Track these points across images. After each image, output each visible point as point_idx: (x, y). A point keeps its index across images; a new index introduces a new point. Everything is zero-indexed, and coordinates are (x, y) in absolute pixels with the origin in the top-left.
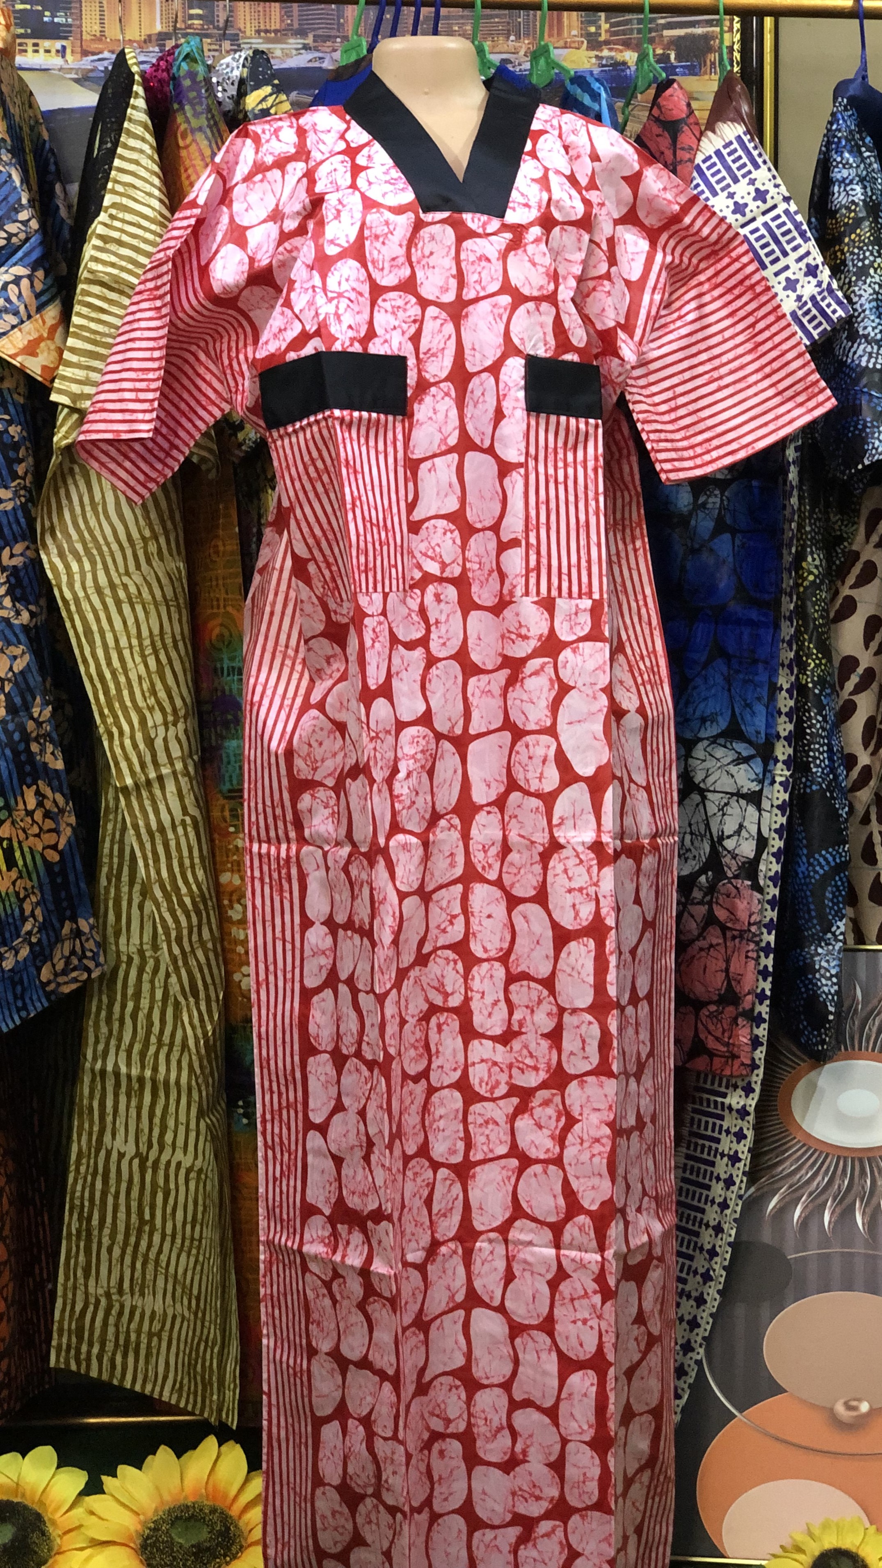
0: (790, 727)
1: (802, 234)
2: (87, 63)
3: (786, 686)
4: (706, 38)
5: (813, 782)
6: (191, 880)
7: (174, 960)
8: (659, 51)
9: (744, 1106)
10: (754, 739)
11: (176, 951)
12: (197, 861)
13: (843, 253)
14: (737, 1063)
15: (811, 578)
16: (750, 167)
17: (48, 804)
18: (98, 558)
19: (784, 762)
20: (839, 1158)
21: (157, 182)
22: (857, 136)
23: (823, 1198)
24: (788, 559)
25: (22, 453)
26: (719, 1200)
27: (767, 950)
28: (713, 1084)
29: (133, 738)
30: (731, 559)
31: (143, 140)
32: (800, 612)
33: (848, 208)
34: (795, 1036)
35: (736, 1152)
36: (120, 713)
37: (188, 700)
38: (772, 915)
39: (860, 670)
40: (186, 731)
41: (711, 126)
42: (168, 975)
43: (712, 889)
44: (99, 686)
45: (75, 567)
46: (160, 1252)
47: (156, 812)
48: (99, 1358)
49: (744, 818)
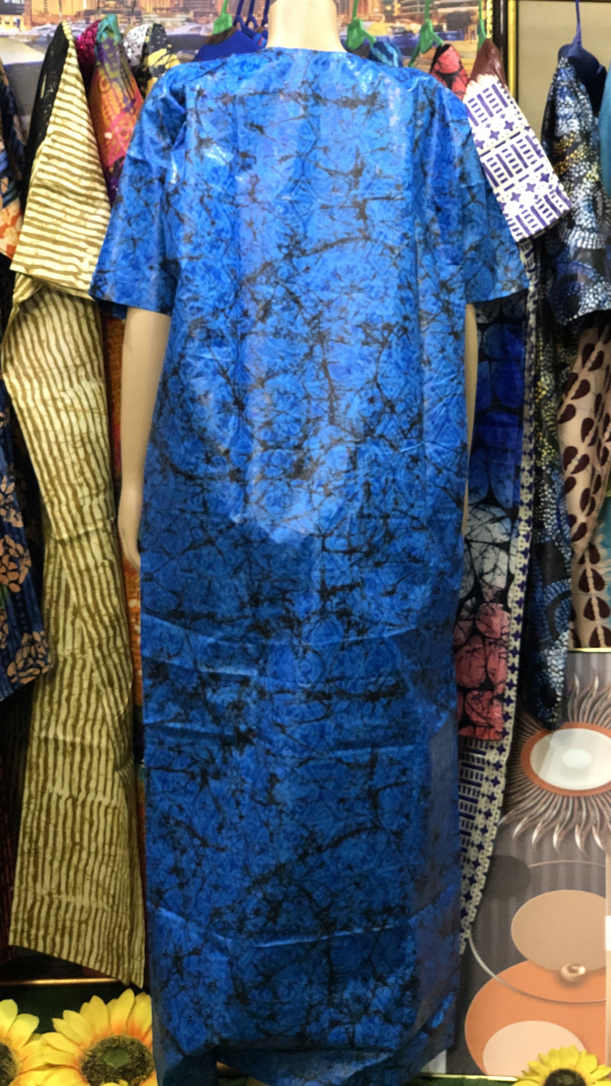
0: (530, 497)
1: (538, 153)
2: (35, 31)
3: (527, 468)
4: (469, 14)
5: (546, 535)
6: (109, 605)
7: (97, 661)
8: (436, 23)
9: (498, 762)
10: (504, 505)
11: (99, 655)
12: (113, 591)
13: (565, 167)
14: (492, 731)
15: (544, 393)
16: (501, 106)
17: (12, 552)
18: (44, 380)
19: (526, 521)
20: (564, 797)
21: (85, 116)
22: (575, 84)
23: (551, 826)
24: (528, 379)
26: (481, 826)
27: (514, 652)
28: (476, 745)
29: (68, 505)
30: (488, 379)
31: (75, 86)
32: (537, 417)
33: (568, 136)
34: (534, 713)
35: (493, 794)
36: (59, 488)
37: (107, 479)
38: (517, 627)
39: (579, 456)
40: (105, 501)
41: (474, 77)
42: (92, 671)
43: (474, 610)
44: (44, 469)
45: (27, 385)
46: (87, 864)
47: (84, 557)
48: (44, 938)
49: (498, 560)
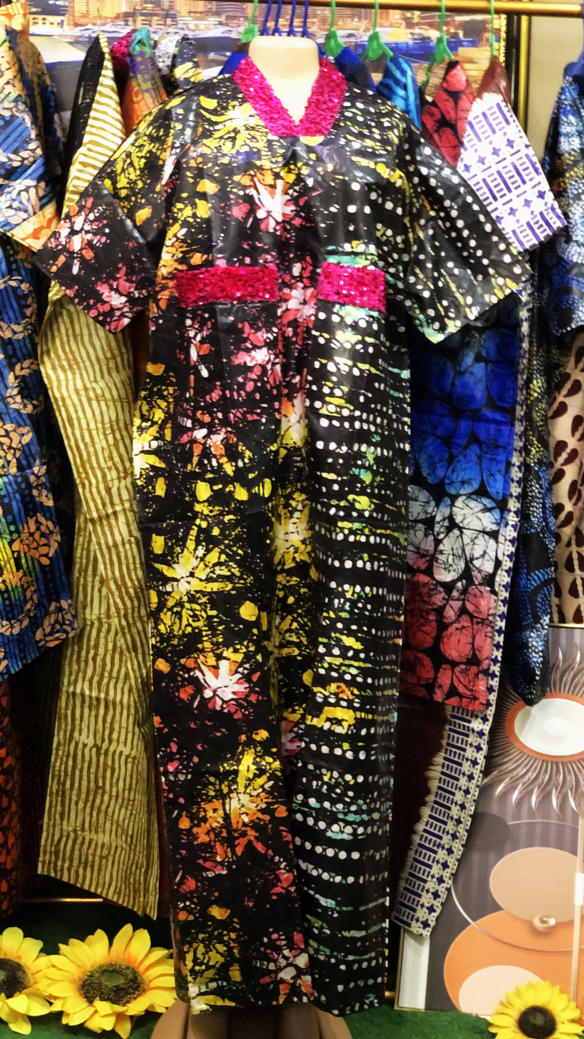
0: (519, 490)
1: (536, 170)
2: (77, 31)
3: (517, 464)
5: (532, 527)
6: (134, 577)
7: (122, 627)
8: (452, 30)
9: (482, 731)
10: (495, 497)
11: (124, 623)
12: (138, 566)
13: (565, 184)
14: (477, 702)
15: (536, 395)
16: (504, 124)
17: (43, 528)
18: (77, 371)
19: (515, 512)
20: (543, 761)
21: (119, 126)
22: (578, 102)
23: (530, 787)
24: (520, 382)
25: (30, 301)
26: (463, 788)
27: (500, 631)
28: (462, 714)
29: (98, 487)
30: (484, 380)
31: (110, 98)
32: (528, 417)
34: (515, 687)
35: (476, 759)
36: (89, 471)
38: (503, 609)
39: (568, 450)
41: (480, 95)
42: (117, 634)
43: (464, 591)
44: (76, 453)
45: (62, 375)
46: (108, 806)
47: (112, 534)
48: (69, 870)
49: (487, 547)
